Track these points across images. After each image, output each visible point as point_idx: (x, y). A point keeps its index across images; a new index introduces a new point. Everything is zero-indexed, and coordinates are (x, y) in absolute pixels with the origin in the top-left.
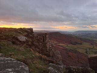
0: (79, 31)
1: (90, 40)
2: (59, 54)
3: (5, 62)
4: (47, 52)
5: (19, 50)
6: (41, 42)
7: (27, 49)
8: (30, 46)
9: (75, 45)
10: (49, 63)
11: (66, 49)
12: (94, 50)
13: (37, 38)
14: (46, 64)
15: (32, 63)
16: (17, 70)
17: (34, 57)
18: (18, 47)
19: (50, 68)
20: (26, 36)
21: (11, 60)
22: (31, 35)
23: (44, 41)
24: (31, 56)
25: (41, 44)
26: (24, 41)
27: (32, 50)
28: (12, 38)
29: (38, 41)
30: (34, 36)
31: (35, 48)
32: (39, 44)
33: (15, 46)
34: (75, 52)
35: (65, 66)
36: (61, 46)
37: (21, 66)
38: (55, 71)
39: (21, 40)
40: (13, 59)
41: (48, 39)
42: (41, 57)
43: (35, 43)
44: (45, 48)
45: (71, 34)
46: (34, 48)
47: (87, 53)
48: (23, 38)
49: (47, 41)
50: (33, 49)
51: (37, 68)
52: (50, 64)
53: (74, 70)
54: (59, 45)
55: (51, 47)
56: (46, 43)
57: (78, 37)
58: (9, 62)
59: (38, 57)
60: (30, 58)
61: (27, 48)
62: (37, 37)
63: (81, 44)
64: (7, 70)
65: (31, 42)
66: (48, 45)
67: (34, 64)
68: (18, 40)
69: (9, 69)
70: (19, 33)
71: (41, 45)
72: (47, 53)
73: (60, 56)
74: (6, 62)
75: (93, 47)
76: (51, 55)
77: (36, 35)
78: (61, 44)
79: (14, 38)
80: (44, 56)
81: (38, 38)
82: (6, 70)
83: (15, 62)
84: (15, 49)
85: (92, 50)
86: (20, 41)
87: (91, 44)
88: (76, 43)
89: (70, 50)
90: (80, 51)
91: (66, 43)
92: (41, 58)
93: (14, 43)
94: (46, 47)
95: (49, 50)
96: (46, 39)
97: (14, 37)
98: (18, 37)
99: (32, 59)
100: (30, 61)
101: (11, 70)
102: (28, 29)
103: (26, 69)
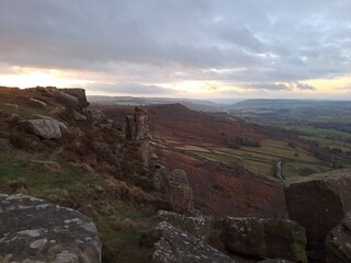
0: (250, 100)
1: (285, 131)
2: (183, 181)
3: (8, 209)
4: (143, 174)
5: (40, 169)
6: (121, 141)
7: (70, 167)
8: (81, 154)
9: (238, 148)
10: (157, 210)
11: (208, 164)
12: (297, 166)
13: (103, 126)
14: (147, 215)
15: (96, 213)
16: (60, 234)
17: (101, 191)
18: (35, 159)
19: (163, 225)
20: (60, 117)
21: (27, 202)
22: (79, 116)
23: (129, 136)
24: (89, 191)
25: (119, 146)
26: (54, 136)
27: (89, 167)
28: (6, 126)
29: (109, 135)
30: (90, 119)
31: (98, 160)
32: (114, 149)
33: (22, 156)
34: (238, 171)
35: (210, 218)
36: (190, 154)
37: (67, 221)
38: (179, 233)
39: (42, 133)
40: (33, 199)
41: (144, 129)
42: (127, 191)
43: (97, 144)
44: (135, 161)
45: (224, 111)
46: (95, 162)
47: (276, 176)
48: (50, 126)
49: (141, 135)
50: (92, 166)
51: (117, 229)
52: (161, 212)
53: (242, 229)
54: (183, 152)
55: (155, 156)
56: (139, 145)
57: (247, 121)
58: (21, 207)
59: (116, 192)
60: (89, 196)
61: (69, 160)
62: (105, 121)
63: (257, 145)
64: (22, 232)
65: (83, 141)
66: (146, 152)
67: (103, 214)
68: (30, 131)
69: (30, 229)
70: (35, 105)
71: (121, 151)
72: (142, 178)
73: (187, 188)
74: (12, 208)
75: (296, 155)
76: (158, 185)
77: (98, 115)
78: (189, 148)
79: (14, 123)
80: (135, 188)
81: (109, 126)
82: (20, 235)
83: (44, 206)
84: (25, 165)
85: (291, 164)
86: (42, 138)
87: (290, 144)
88: (239, 143)
89: (220, 168)
90: (254, 168)
91: (205, 144)
92: (125, 196)
93: (17, 144)
94: (139, 158)
95: (150, 167)
96: (137, 130)
97: (16, 119)
98: (33, 121)
99: (96, 199)
100: (89, 206)
101: (38, 235)
102: (66, 91)
103: (87, 229)
